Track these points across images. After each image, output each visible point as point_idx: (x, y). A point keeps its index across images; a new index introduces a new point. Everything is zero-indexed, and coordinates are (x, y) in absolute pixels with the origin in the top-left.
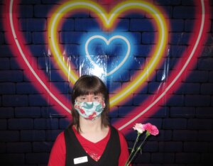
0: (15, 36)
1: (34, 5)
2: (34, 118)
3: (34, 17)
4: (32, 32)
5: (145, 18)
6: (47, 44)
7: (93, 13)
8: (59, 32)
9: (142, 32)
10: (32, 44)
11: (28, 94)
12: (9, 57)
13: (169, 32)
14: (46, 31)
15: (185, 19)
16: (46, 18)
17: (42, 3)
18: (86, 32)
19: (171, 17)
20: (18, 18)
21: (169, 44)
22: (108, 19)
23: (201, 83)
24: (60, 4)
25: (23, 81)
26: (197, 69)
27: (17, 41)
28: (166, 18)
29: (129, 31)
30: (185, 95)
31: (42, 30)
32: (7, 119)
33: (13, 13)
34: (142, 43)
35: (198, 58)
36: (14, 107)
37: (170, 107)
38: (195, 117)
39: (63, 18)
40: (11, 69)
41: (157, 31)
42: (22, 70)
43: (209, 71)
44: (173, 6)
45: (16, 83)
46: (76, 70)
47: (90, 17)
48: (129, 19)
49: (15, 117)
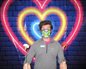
1: (13, 11)
2: (13, 56)
3: (13, 16)
4: (12, 22)
5: (57, 16)
6: (18, 26)
7: (36, 14)
8: (23, 21)
9: (55, 21)
10: (12, 26)
11: (11, 46)
12: (3, 32)
13: (67, 21)
14: (18, 21)
15: (72, 16)
16: (18, 16)
17: (16, 11)
18: (33, 21)
19: (67, 16)
21: (66, 26)
22: (42, 16)
23: (80, 41)
24: (23, 11)
25: (9, 41)
26: (78, 36)
27: (6, 25)
30: (73, 46)
31: (16, 21)
32: (2, 56)
33: (5, 14)
34: (56, 26)
35: (79, 31)
36: (5, 52)
37: (67, 51)
38: (78, 55)
39: (24, 16)
40: (4, 36)
41: (62, 21)
42: (9, 37)
43: (83, 37)
44: (68, 11)
45: (6, 42)
46: (30, 36)
47: (35, 16)
48: (51, 16)
49: (6, 56)
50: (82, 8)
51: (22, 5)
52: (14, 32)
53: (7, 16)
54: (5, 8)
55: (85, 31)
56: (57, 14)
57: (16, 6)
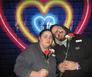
1: (9, 3)
2: (12, 54)
3: (10, 8)
4: (9, 15)
5: (61, 8)
6: (17, 21)
7: (37, 6)
8: (22, 15)
9: (60, 15)
10: (9, 21)
11: (9, 44)
13: (72, 14)
14: (15, 15)
15: (79, 8)
16: (15, 9)
17: (13, 2)
18: (34, 15)
19: (73, 7)
21: (72, 20)
22: (44, 9)
24: (21, 2)
25: (6, 38)
26: (85, 31)
27: (2, 20)
28: (71, 8)
29: (54, 14)
31: (14, 14)
34: (60, 20)
35: (86, 26)
39: (23, 8)
41: (67, 14)
42: (6, 33)
44: (74, 2)
45: (3, 39)
46: (31, 32)
47: (36, 8)
48: (54, 8)
49: (3, 54)
52: (12, 27)
53: (2, 9)
56: (62, 6)
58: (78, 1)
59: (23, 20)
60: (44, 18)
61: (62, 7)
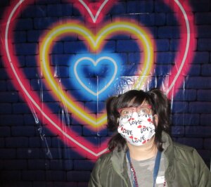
0: (10, 60)
1: (26, 31)
3: (27, 42)
4: (25, 56)
6: (40, 66)
7: (82, 36)
8: (50, 55)
9: (127, 53)
10: (25, 66)
11: (23, 114)
12: (6, 80)
13: (155, 52)
14: (38, 54)
15: (170, 39)
16: (38, 43)
17: (34, 29)
18: (75, 54)
19: (156, 37)
20: (13, 44)
21: (155, 63)
22: (95, 41)
24: (50, 29)
25: (19, 102)
26: (185, 88)
27: (12, 64)
29: (116, 52)
31: (34, 54)
32: (5, 137)
33: (8, 39)
39: (53, 41)
40: (7, 91)
41: (143, 51)
42: (18, 91)
43: (197, 89)
44: (158, 26)
45: (12, 103)
46: (66, 90)
47: (78, 40)
48: (116, 40)
50: (192, 18)
51: (47, 16)
52: (30, 79)
54: (8, 23)
55: (201, 75)
56: (131, 34)
57: (33, 18)
58: (165, 25)
59: (52, 65)
60: (95, 61)
61: (132, 37)
